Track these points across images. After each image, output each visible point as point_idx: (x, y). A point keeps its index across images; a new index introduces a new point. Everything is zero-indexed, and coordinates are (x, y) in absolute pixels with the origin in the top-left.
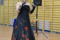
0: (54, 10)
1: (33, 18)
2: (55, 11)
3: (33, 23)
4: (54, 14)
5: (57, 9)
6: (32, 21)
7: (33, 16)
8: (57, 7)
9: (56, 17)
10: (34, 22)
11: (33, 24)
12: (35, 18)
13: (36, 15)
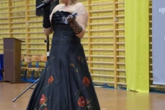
0: (95, 25)
1: (39, 50)
2: (97, 27)
3: (40, 64)
4: (95, 35)
5: (101, 22)
6: (36, 59)
7: (39, 43)
8: (101, 16)
9: (100, 43)
10: (41, 61)
11: (40, 67)
12: (44, 50)
13: (45, 41)
